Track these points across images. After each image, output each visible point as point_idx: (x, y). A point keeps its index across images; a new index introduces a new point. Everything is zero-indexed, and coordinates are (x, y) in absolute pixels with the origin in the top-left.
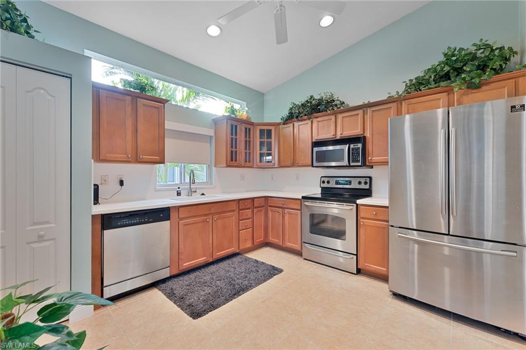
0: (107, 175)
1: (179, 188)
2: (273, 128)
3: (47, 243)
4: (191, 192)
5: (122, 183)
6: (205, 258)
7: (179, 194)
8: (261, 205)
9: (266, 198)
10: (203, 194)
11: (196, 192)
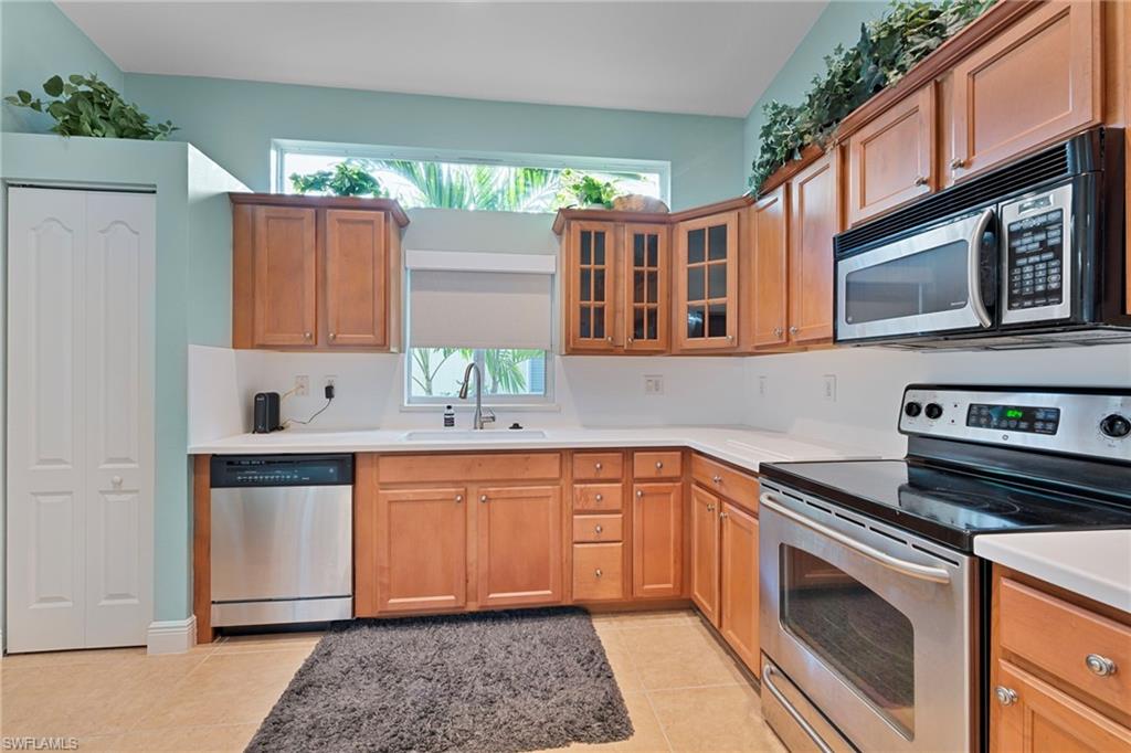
0: (307, 377)
1: (449, 407)
2: (729, 220)
3: (124, 497)
4: (482, 420)
5: (329, 392)
6: (452, 597)
7: (449, 422)
8: (665, 473)
9: (686, 452)
10: (516, 426)
11: (493, 419)
